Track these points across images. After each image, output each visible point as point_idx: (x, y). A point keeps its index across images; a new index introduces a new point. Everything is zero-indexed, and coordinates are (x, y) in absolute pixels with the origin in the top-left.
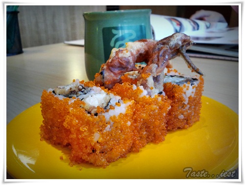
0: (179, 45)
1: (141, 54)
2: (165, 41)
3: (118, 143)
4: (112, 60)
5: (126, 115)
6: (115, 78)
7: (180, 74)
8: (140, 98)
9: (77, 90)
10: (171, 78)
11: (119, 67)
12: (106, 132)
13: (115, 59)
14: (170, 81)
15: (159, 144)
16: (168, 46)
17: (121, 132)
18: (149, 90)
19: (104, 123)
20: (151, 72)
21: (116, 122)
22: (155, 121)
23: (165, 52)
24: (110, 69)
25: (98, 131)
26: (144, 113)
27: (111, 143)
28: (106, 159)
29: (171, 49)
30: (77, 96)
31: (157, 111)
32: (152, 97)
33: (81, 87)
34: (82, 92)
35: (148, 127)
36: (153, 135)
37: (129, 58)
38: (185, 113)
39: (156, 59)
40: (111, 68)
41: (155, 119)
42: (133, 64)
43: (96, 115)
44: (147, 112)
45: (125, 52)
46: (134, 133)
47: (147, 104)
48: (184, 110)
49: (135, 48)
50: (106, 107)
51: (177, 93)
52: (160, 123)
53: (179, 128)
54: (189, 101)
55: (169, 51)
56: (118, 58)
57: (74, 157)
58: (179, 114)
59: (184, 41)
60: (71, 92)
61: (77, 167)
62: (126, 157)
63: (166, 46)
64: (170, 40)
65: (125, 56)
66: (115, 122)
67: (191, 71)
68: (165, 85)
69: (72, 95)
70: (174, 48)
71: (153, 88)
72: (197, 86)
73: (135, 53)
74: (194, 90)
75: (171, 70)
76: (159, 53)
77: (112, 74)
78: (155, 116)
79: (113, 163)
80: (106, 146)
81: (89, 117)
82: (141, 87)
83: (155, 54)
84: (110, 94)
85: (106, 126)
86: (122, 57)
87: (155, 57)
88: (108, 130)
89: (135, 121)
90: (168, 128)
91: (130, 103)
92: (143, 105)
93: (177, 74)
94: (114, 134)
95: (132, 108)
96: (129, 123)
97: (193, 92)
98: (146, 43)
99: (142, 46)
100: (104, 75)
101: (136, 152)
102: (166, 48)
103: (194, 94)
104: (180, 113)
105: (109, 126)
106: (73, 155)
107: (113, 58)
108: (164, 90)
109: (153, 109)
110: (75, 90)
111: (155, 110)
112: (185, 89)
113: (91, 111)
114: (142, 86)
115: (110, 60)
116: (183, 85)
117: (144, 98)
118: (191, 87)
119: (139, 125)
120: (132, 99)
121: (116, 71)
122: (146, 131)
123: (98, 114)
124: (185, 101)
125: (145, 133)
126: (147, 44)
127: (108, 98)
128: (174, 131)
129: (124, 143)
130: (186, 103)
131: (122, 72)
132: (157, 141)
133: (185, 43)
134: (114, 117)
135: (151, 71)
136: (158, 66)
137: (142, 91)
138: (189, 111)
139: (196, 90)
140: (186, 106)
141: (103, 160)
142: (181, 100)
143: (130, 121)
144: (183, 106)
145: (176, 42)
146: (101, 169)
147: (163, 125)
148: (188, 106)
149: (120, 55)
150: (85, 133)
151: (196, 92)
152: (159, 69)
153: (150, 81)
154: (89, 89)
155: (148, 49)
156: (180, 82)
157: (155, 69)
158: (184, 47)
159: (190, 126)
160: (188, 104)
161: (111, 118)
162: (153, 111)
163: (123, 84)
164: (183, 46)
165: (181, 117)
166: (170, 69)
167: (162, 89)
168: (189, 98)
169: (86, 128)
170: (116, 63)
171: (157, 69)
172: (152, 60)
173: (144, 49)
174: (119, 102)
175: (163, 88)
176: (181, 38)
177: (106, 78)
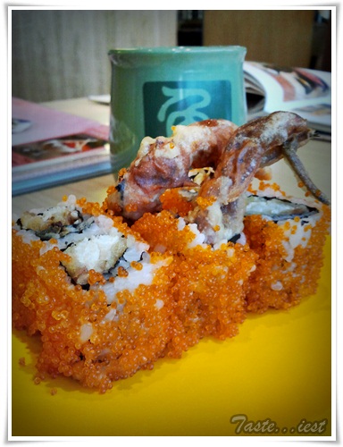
0: (282, 137)
1: (202, 153)
2: (252, 128)
3: (132, 344)
4: (142, 162)
5: (153, 288)
6: (146, 199)
7: (284, 194)
8: (188, 250)
9: (64, 221)
10: (264, 203)
11: (155, 177)
12: (107, 324)
13: (147, 160)
14: (261, 210)
15: (225, 343)
16: (258, 141)
17: (141, 322)
18: (211, 232)
19: (102, 304)
20: (218, 195)
21: (131, 304)
22: (218, 297)
23: (250, 153)
24: (135, 181)
25: (90, 321)
26: (196, 280)
27: (118, 345)
28: (108, 375)
29: (263, 145)
30: (62, 237)
31: (223, 277)
32: (217, 247)
33: (75, 215)
34: (75, 226)
35: (203, 308)
36: (214, 321)
37: (177, 160)
38: (285, 279)
39: (231, 168)
40: (137, 178)
41: (220, 292)
42: (183, 172)
43: (86, 287)
44: (203, 278)
45: (167, 146)
46: (172, 321)
47: (202, 262)
48: (285, 272)
49: (191, 140)
50: (111, 269)
51: (270, 239)
52: (230, 299)
53: (272, 308)
54: (295, 255)
55: (259, 150)
56: (154, 159)
57: (44, 363)
58: (273, 280)
59: (295, 130)
60: (53, 225)
61: (47, 386)
62: (152, 369)
63: (253, 139)
64: (263, 127)
65: (167, 155)
66: (128, 303)
67: (304, 193)
68: (247, 221)
69: (51, 234)
70: (271, 144)
71: (218, 229)
72: (314, 225)
73: (188, 149)
74: (308, 234)
75: (268, 185)
76: (237, 155)
77: (140, 192)
78: (218, 287)
79: (123, 382)
80: (107, 350)
81: (70, 292)
82: (193, 227)
83: (230, 155)
84: (129, 236)
85: (106, 312)
86: (162, 158)
87: (229, 162)
88: (111, 319)
89: (176, 297)
90: (249, 308)
91: (165, 262)
92: (193, 265)
93: (278, 194)
94: (123, 328)
95: (168, 273)
96: (159, 304)
97: (304, 239)
98: (214, 128)
99: (206, 135)
100: (123, 193)
101: (175, 358)
102: (253, 145)
103: (306, 242)
104: (276, 278)
105: (113, 311)
106: (42, 361)
107: (144, 157)
108: (246, 230)
109: (215, 273)
110: (60, 222)
111: (219, 274)
112: (287, 233)
113: (76, 279)
114: (195, 225)
115: (137, 163)
116: (284, 222)
117: (197, 251)
118: (300, 228)
119: (183, 304)
120: (169, 255)
121: (149, 185)
122: (199, 315)
123: (91, 287)
124: (287, 256)
125: (196, 319)
126: (215, 132)
127: (121, 246)
128: (260, 314)
129: (147, 344)
130: (289, 259)
131: (161, 188)
132: (222, 336)
133: (297, 134)
134: (126, 293)
135: (218, 192)
136: (234, 183)
137: (193, 236)
138: (294, 276)
139: (312, 233)
140: (289, 264)
141: (101, 377)
142: (278, 254)
143: (163, 299)
144: (283, 264)
145: (275, 132)
146: (96, 395)
147: (238, 302)
148: (294, 265)
149: (158, 153)
150: (62, 323)
151: (312, 238)
152: (235, 190)
153: (215, 212)
154: (90, 220)
155: (218, 141)
156: (279, 216)
157: (226, 188)
158: (293, 142)
159: (294, 305)
160: (293, 260)
161: (118, 294)
162: (215, 277)
163: (159, 214)
164: (290, 140)
165: (278, 286)
166: (265, 182)
167: (240, 228)
168: (296, 250)
169: (65, 314)
170: (149, 169)
171: (230, 188)
172: (222, 170)
173: (209, 142)
174: (141, 259)
175: (241, 226)
176: (288, 123)
177: (128, 198)
